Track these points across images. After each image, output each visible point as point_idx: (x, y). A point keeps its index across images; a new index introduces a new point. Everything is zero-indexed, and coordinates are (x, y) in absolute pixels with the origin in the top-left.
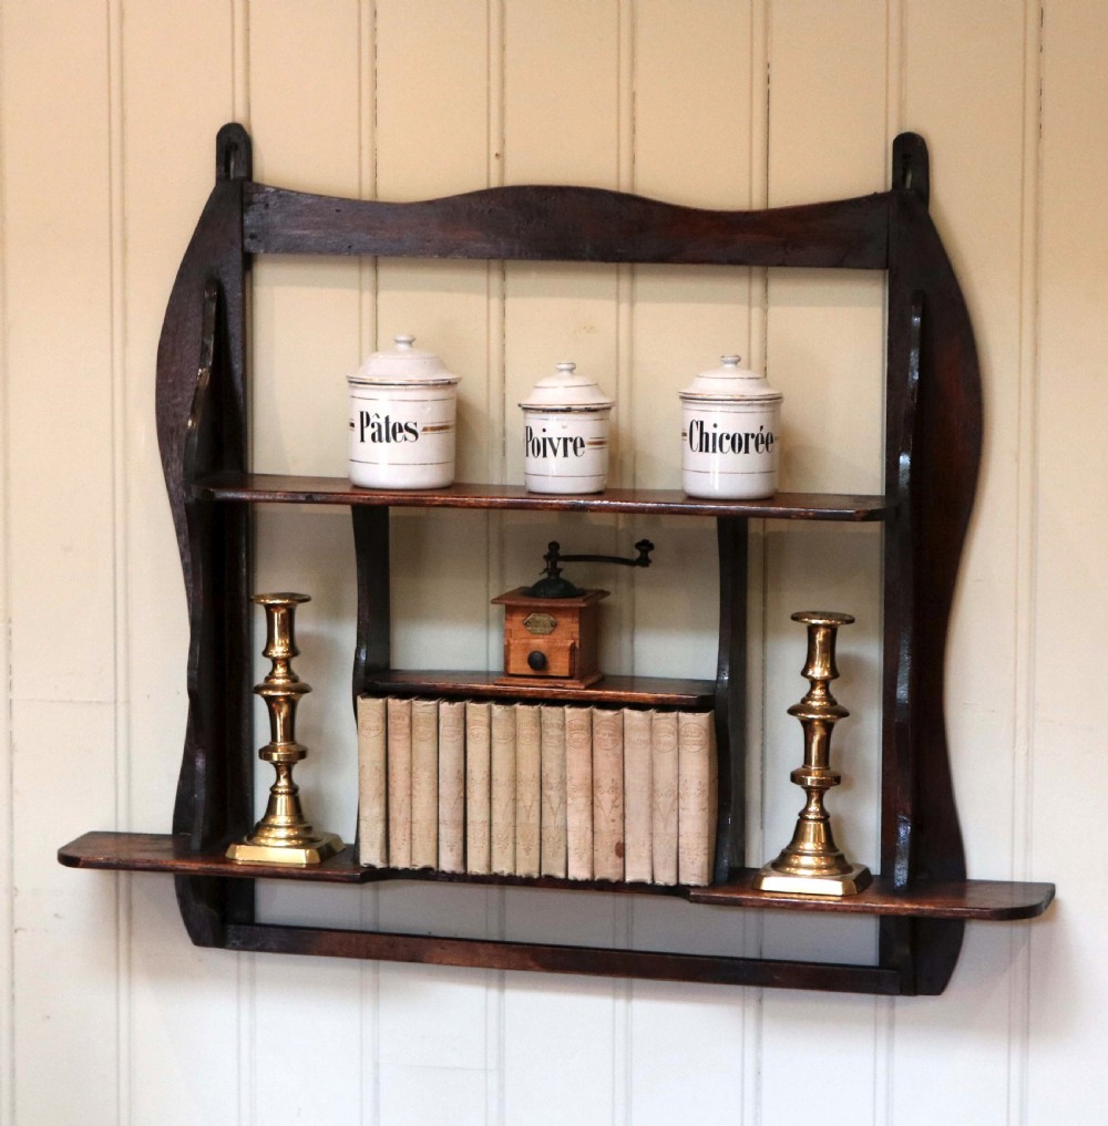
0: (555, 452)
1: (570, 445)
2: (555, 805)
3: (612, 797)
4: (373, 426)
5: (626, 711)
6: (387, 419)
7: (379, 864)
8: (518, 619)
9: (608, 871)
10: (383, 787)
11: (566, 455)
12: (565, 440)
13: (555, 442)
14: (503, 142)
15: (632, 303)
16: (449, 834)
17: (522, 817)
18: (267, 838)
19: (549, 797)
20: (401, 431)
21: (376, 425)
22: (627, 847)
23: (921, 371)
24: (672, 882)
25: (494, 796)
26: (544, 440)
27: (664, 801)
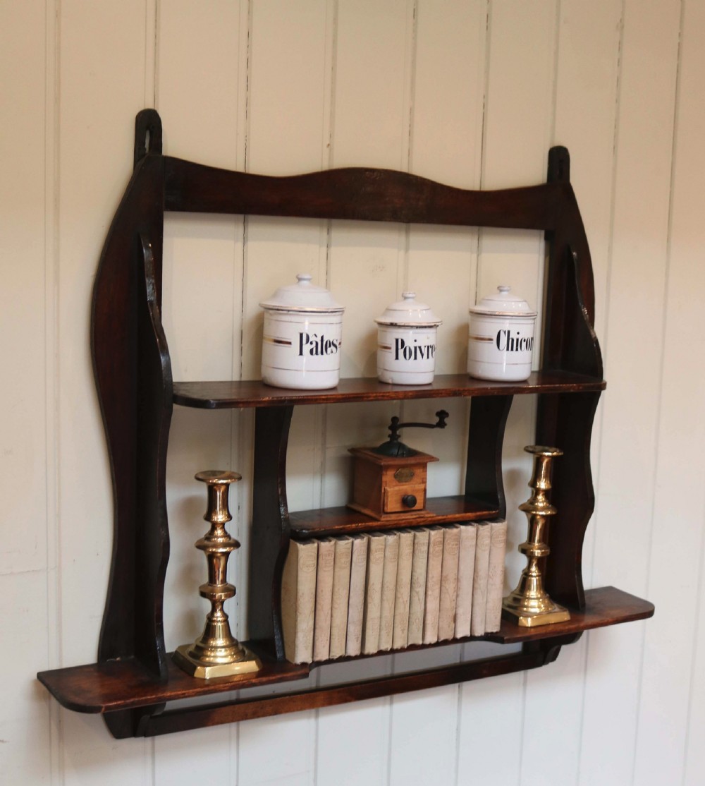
0: (422, 355)
2: (421, 597)
3: (454, 585)
4: (311, 343)
5: (462, 526)
6: (322, 338)
7: (310, 661)
8: (390, 473)
9: (447, 634)
10: (314, 606)
11: (428, 358)
12: (428, 347)
13: (422, 348)
14: (332, 136)
15: (407, 249)
16: (355, 630)
17: (399, 610)
18: (209, 656)
19: (417, 593)
20: (330, 346)
21: (314, 344)
22: (458, 616)
24: (482, 633)
26: (415, 348)
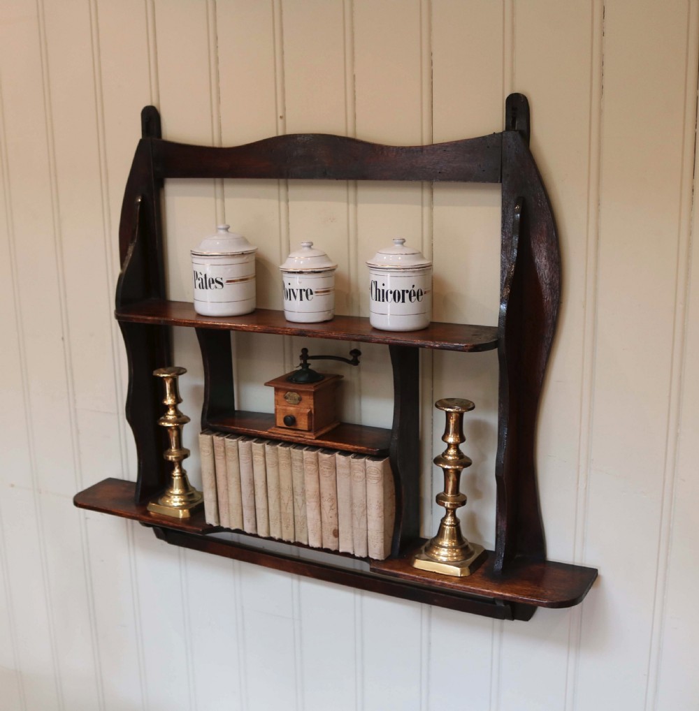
0: (295, 297)
1: (304, 293)
2: (300, 505)
3: (330, 504)
4: (199, 279)
5: (337, 455)
6: (205, 275)
7: (215, 524)
8: (281, 394)
9: (329, 544)
10: (214, 483)
11: (301, 300)
12: (301, 290)
13: (295, 291)
14: (284, 109)
15: (356, 204)
16: (248, 513)
17: (283, 509)
19: (297, 500)
20: (213, 282)
21: (201, 279)
22: (340, 532)
23: (518, 249)
24: (364, 556)
25: (269, 495)
26: (290, 290)
27: (358, 510)
